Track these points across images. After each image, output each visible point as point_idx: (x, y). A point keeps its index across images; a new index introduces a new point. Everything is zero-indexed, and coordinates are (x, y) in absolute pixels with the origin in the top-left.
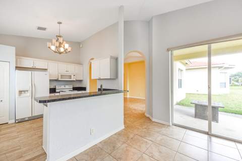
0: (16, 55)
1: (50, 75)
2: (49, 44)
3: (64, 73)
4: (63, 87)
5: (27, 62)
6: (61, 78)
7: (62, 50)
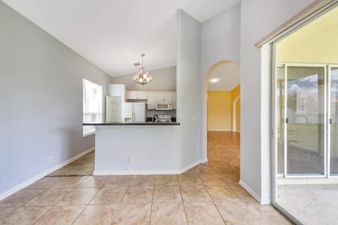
3: (161, 102)
6: (158, 107)
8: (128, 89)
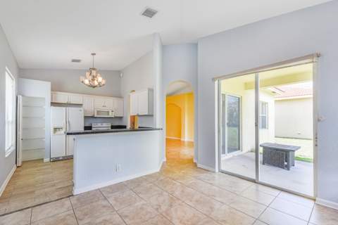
0: (52, 90)
1: (85, 111)
2: (82, 78)
3: (101, 109)
4: (99, 125)
5: (62, 97)
6: (98, 114)
7: (96, 83)
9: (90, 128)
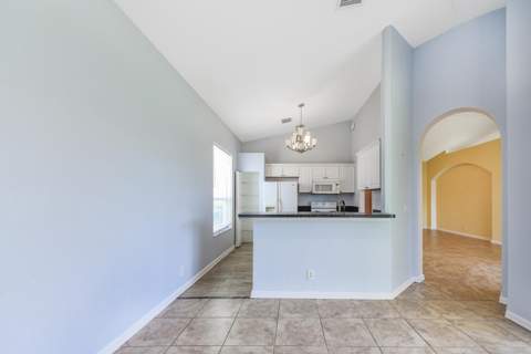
8: (267, 161)
9: (308, 209)
